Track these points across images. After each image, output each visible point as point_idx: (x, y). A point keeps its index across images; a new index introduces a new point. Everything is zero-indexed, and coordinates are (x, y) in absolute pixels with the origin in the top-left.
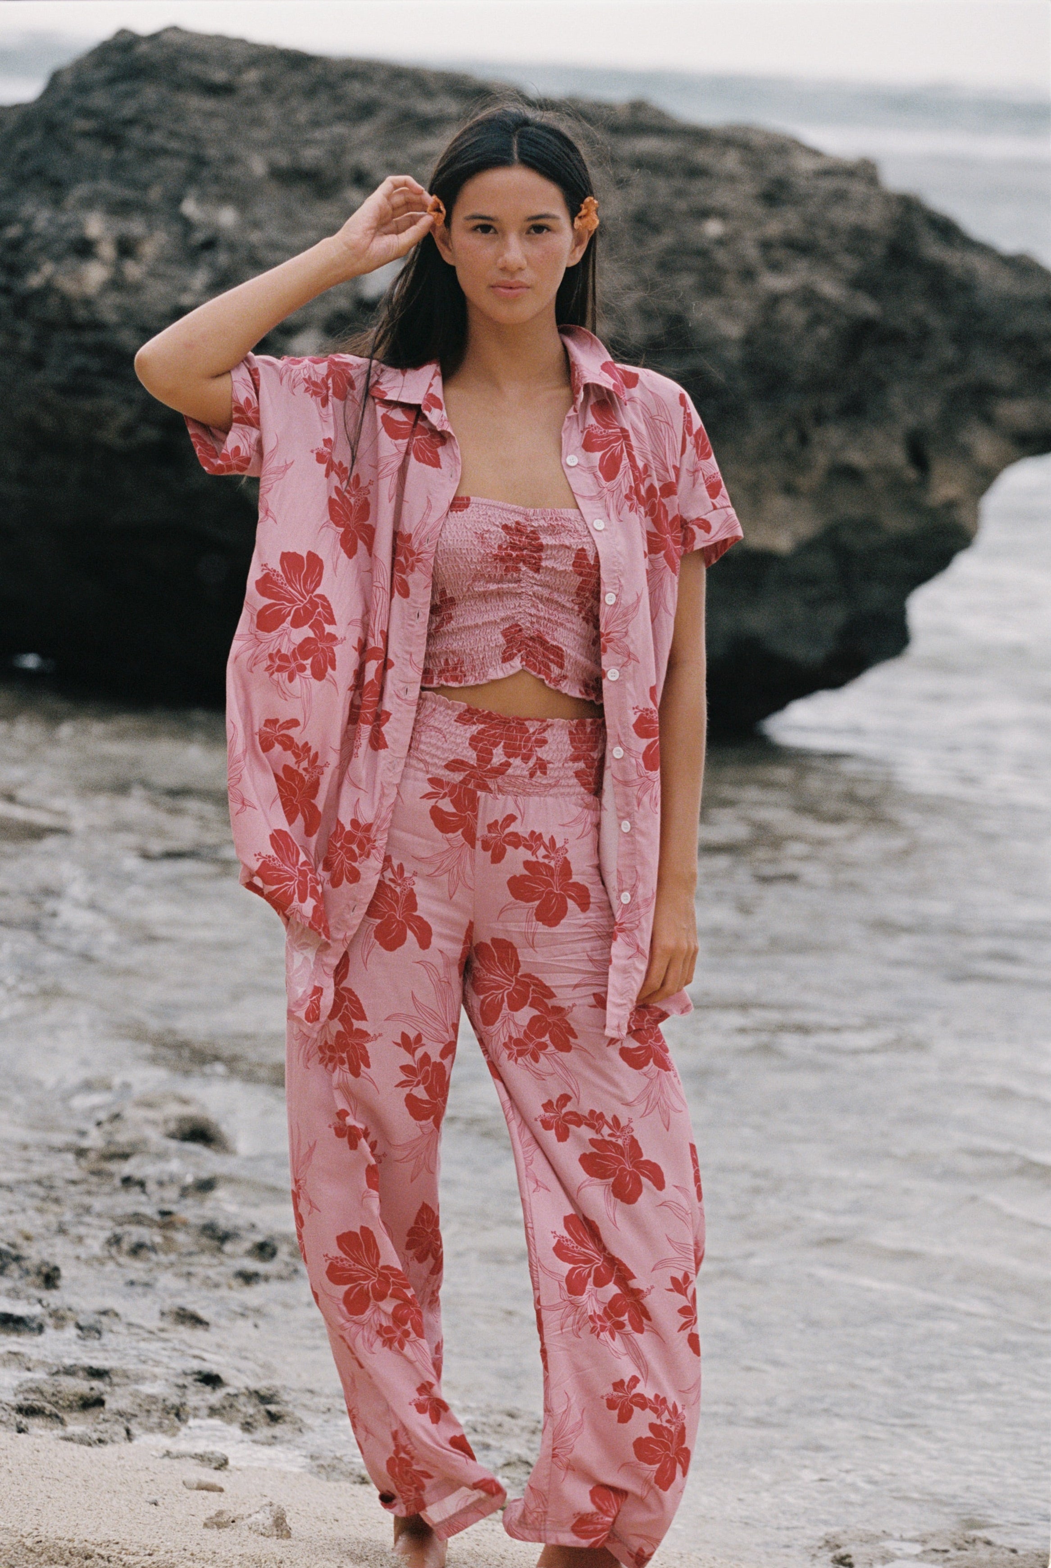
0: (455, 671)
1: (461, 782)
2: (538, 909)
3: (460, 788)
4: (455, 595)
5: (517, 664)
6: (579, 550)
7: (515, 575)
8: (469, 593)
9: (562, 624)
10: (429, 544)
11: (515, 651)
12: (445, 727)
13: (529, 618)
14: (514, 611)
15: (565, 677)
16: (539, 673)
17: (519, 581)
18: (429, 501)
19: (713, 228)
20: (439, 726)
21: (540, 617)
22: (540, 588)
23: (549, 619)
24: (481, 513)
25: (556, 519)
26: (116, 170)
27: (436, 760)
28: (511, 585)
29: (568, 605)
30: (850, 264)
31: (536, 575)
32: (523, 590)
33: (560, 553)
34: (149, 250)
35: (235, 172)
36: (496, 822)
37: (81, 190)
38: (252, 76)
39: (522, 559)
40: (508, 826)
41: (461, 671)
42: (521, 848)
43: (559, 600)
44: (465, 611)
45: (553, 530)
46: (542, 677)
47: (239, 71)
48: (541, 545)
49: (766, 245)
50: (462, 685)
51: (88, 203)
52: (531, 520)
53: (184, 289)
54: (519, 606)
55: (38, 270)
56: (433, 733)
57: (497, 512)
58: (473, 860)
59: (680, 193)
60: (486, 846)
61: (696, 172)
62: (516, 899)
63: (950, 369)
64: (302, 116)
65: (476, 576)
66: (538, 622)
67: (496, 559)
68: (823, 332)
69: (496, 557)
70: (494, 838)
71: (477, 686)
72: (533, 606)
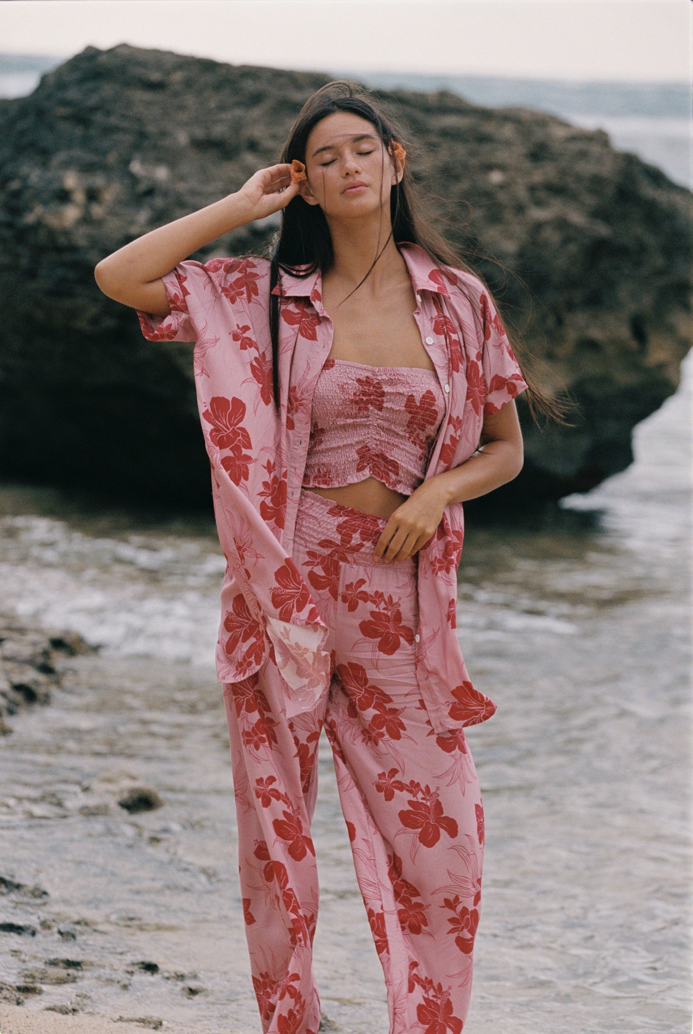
0: (325, 477)
1: (329, 555)
2: (380, 643)
3: (328, 559)
4: (324, 427)
5: (367, 473)
6: (410, 396)
7: (365, 413)
8: (334, 426)
9: (397, 446)
10: (308, 394)
11: (365, 464)
12: (320, 516)
13: (375, 442)
14: (364, 437)
15: (400, 482)
16: (382, 478)
17: (368, 417)
18: (308, 364)
19: (496, 177)
20: (316, 516)
21: (382, 441)
22: (382, 422)
23: (388, 442)
24: (342, 371)
25: (394, 375)
26: (85, 142)
27: (312, 539)
28: (362, 420)
29: (401, 433)
30: (590, 201)
31: (379, 413)
32: (371, 423)
33: (396, 398)
34: (109, 196)
35: (167, 142)
36: (352, 583)
37: (61, 156)
38: (178, 76)
39: (369, 402)
40: (360, 587)
41: (329, 477)
42: (369, 602)
43: (395, 430)
44: (331, 437)
45: (391, 382)
46: (384, 481)
47: (168, 73)
48: (384, 392)
49: (532, 189)
50: (330, 487)
51: (66, 165)
52: (377, 375)
53: (132, 223)
54: (368, 434)
55: (31, 210)
56: (311, 520)
57: (353, 370)
58: (335, 609)
59: (473, 154)
60: (345, 599)
61: (483, 139)
62: (365, 636)
63: (660, 273)
64: (212, 104)
65: (338, 413)
66: (380, 444)
67: (352, 402)
68: (573, 248)
69: (352, 401)
70: (351, 594)
71: (340, 487)
72: (377, 433)
